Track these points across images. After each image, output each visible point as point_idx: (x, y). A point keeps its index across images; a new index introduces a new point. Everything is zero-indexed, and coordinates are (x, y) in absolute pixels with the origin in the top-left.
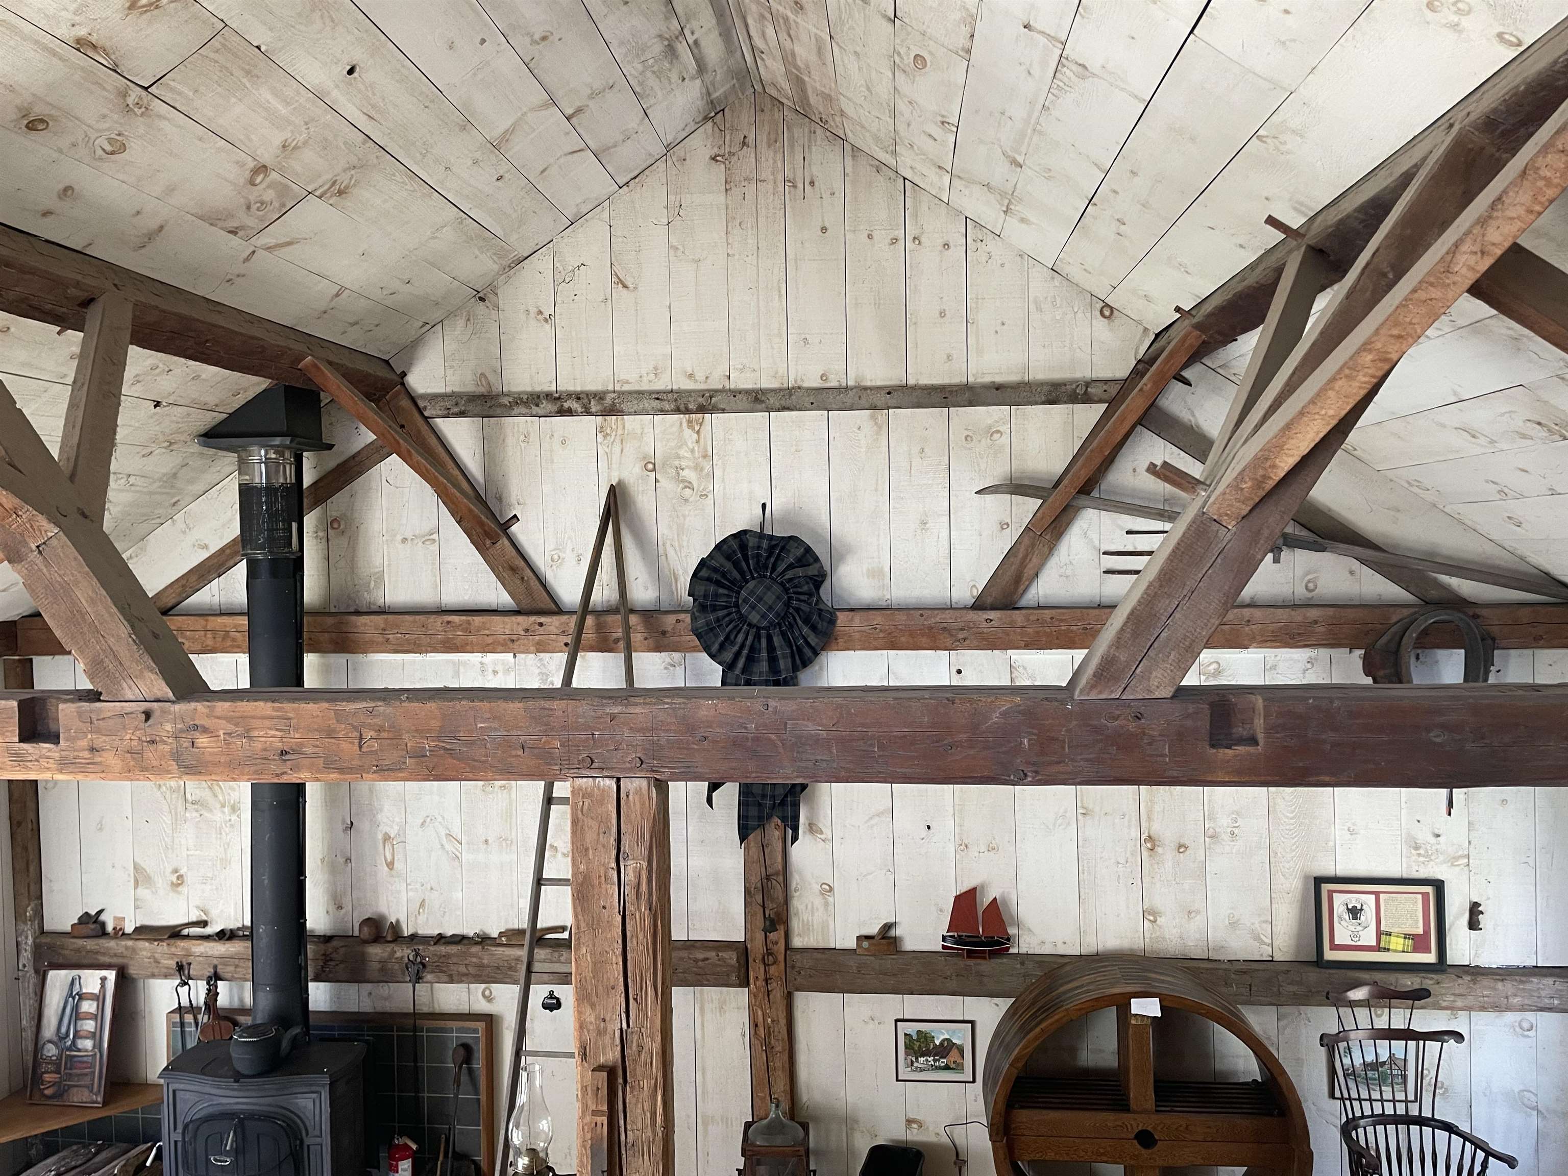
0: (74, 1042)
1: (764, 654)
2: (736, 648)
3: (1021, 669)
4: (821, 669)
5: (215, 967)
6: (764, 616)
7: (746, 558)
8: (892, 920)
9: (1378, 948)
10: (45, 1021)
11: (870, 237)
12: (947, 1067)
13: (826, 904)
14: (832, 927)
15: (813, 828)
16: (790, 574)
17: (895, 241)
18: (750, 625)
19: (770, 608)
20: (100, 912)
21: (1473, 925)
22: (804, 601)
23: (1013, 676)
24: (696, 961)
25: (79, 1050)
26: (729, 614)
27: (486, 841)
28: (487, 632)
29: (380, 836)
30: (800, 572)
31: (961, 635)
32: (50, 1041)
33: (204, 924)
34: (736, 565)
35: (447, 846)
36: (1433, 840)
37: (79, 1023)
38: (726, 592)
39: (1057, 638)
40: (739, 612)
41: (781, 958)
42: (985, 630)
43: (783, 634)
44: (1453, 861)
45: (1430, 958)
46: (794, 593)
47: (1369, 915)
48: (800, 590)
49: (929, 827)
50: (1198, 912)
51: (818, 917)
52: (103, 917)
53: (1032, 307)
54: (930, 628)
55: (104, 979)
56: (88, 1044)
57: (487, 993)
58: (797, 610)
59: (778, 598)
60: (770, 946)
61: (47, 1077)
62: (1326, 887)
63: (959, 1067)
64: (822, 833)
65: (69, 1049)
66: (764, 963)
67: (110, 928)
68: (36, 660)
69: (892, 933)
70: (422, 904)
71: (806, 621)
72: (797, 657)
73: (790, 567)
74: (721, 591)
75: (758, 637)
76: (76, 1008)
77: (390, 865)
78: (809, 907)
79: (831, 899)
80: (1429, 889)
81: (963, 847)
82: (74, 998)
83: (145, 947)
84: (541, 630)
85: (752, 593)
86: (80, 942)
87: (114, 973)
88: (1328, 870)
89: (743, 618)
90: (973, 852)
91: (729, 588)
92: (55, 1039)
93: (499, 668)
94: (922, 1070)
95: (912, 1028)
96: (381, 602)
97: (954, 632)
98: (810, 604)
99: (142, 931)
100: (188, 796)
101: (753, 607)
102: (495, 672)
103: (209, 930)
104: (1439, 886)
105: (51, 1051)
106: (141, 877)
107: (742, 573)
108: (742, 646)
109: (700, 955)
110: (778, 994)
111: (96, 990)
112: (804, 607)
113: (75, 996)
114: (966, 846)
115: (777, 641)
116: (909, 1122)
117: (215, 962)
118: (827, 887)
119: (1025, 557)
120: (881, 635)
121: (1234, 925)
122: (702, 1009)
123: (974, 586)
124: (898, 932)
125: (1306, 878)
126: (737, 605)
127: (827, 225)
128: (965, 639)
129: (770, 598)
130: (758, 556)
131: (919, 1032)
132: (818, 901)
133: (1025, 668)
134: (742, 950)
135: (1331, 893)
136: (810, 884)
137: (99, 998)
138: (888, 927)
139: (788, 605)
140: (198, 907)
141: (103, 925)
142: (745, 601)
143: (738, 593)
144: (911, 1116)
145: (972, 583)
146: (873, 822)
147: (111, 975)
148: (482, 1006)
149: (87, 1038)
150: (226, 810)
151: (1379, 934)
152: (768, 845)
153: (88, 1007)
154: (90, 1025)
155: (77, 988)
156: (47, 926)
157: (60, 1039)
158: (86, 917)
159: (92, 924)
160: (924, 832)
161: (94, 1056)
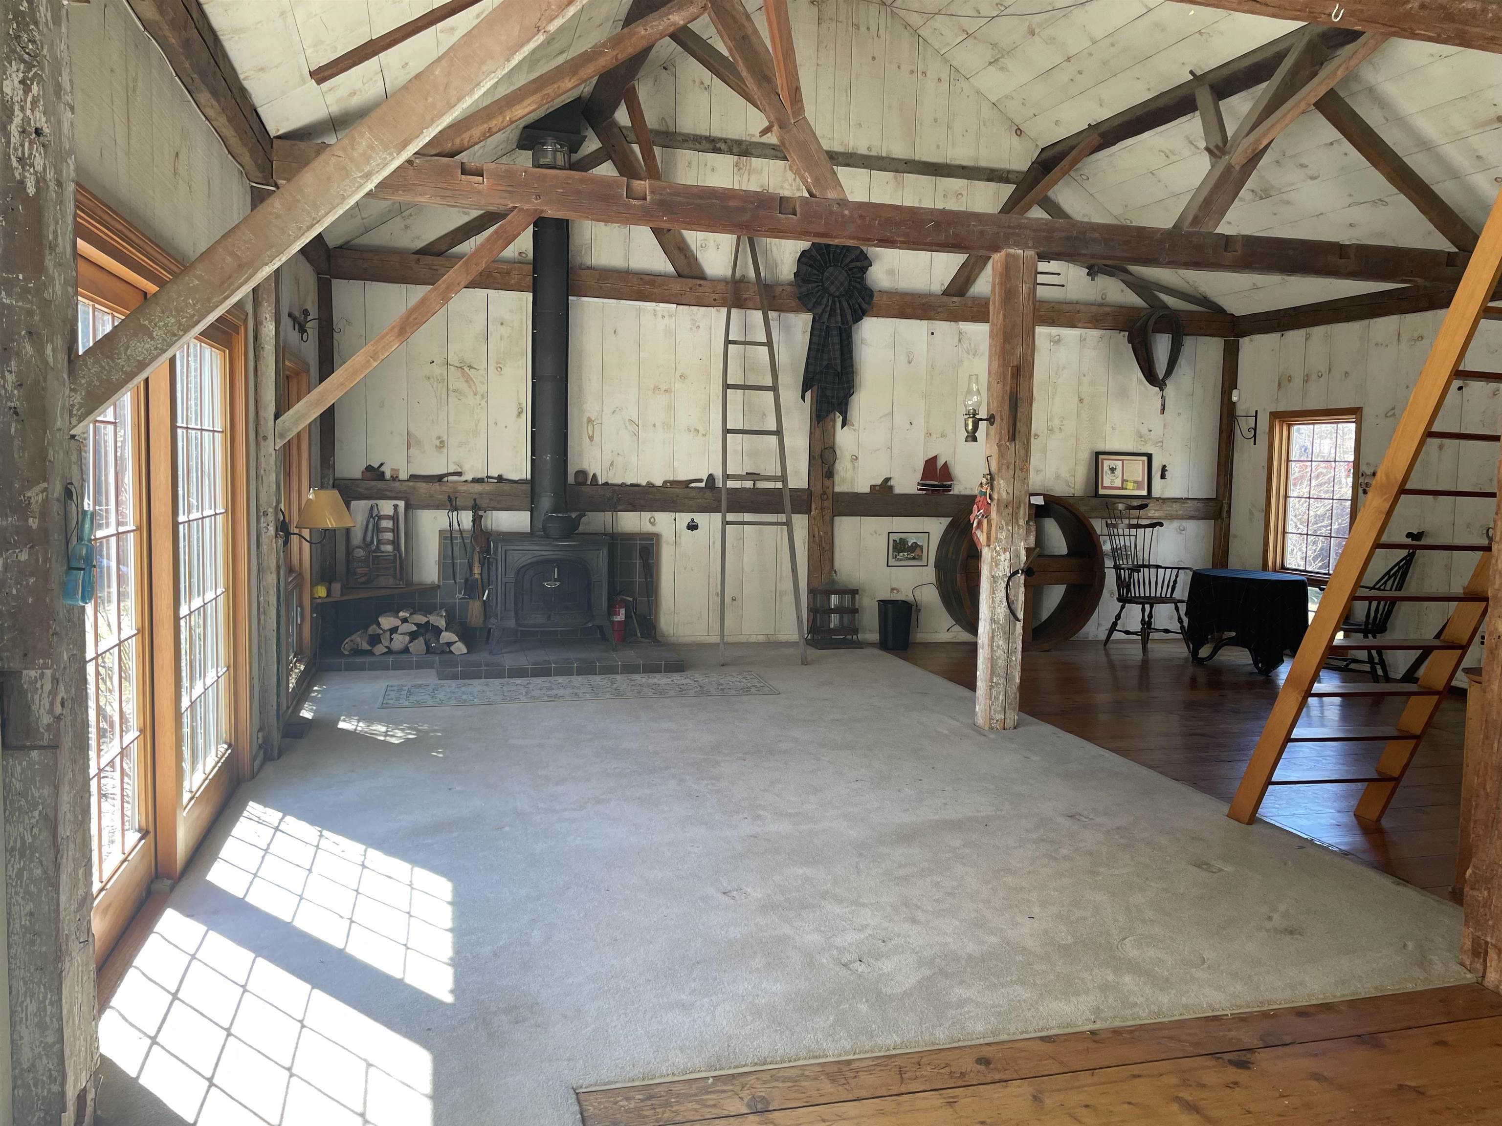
0: (377, 547)
1: (838, 311)
2: (823, 307)
3: (964, 334)
5: (475, 500)
6: (838, 289)
8: (889, 476)
9: (1122, 488)
11: (899, 67)
12: (914, 558)
13: (854, 467)
14: (857, 480)
16: (852, 265)
17: (912, 72)
18: (830, 295)
19: (842, 284)
20: (382, 464)
21: (1163, 477)
22: (858, 282)
23: (960, 338)
25: (383, 552)
26: (820, 286)
27: (654, 425)
29: (585, 419)
30: (856, 264)
31: (939, 310)
32: (358, 547)
33: (459, 474)
34: (823, 257)
35: (629, 427)
36: (1147, 433)
37: (380, 535)
38: (816, 272)
40: (822, 286)
41: (830, 496)
42: (951, 308)
43: (846, 301)
44: (1156, 444)
45: (1144, 493)
46: (852, 277)
47: (1118, 472)
48: (856, 276)
49: (911, 423)
50: (1041, 471)
51: (850, 474)
52: (383, 469)
53: (982, 123)
54: (924, 305)
55: (396, 506)
56: (389, 548)
57: (652, 520)
58: (854, 287)
59: (846, 278)
60: (825, 489)
61: (359, 571)
62: (1101, 457)
63: (919, 558)
64: (853, 426)
65: (375, 551)
66: (820, 499)
67: (388, 476)
69: (889, 484)
70: (612, 464)
71: (860, 295)
72: (853, 315)
73: (852, 261)
75: (834, 301)
76: (377, 524)
77: (591, 438)
78: (845, 469)
79: (856, 464)
80: (1145, 458)
81: (928, 435)
82: (374, 519)
83: (423, 487)
84: (700, 290)
86: (373, 483)
87: (403, 502)
88: (1102, 449)
89: (826, 289)
90: (934, 437)
92: (362, 545)
93: (666, 314)
94: (901, 560)
95: (897, 537)
96: (588, 263)
97: (935, 308)
98: (861, 284)
99: (414, 477)
100: (450, 386)
101: (832, 283)
102: (663, 317)
103: (463, 478)
104: (1149, 457)
105: (360, 553)
106: (411, 441)
107: (825, 263)
108: (826, 306)
110: (827, 518)
111: (391, 513)
113: (375, 517)
114: (930, 434)
115: (845, 304)
116: (893, 589)
117: (475, 497)
118: (855, 457)
119: (972, 268)
121: (1058, 477)
123: (943, 285)
124: (892, 483)
125: (1092, 452)
126: (822, 281)
127: (876, 55)
128: (940, 312)
129: (840, 278)
131: (901, 539)
132: (849, 464)
133: (966, 333)
134: (807, 493)
135: (1103, 460)
136: (846, 455)
137: (395, 518)
138: (888, 480)
139: (849, 283)
140: (454, 463)
141: (383, 473)
142: (828, 278)
143: (823, 274)
144: (894, 586)
145: (942, 282)
146: (881, 420)
147: (401, 504)
148: (648, 528)
149: (386, 544)
150: (478, 397)
151: (1123, 481)
153: (386, 524)
154: (389, 536)
155: (375, 512)
156: (338, 475)
157: (366, 545)
158: (369, 468)
159: (374, 473)
160: (908, 426)
161: (395, 555)
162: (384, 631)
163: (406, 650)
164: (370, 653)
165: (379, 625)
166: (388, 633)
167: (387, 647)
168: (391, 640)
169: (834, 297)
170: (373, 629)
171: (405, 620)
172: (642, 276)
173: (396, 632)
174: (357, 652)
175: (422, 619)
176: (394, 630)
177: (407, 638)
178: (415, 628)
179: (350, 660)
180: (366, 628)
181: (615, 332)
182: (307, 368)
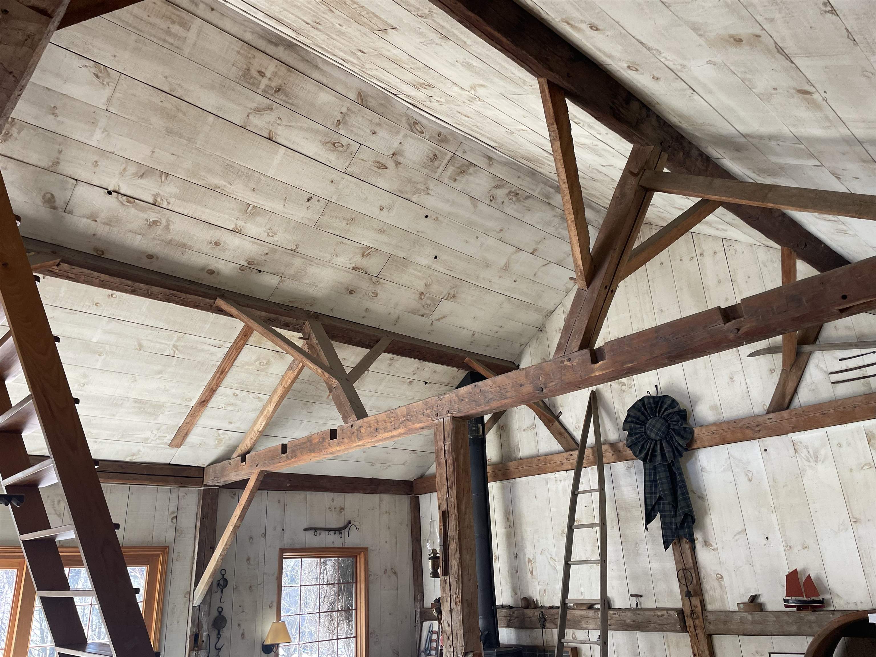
0: (430, 652)
1: (659, 452)
2: (646, 451)
3: (799, 444)
4: (696, 459)
6: (657, 434)
7: (646, 409)
8: (756, 592)
10: (422, 642)
11: (681, 260)
13: (721, 586)
14: (725, 597)
15: (706, 544)
16: (666, 413)
17: (692, 258)
18: (652, 440)
19: (659, 430)
22: (675, 425)
23: (796, 448)
24: (658, 616)
25: (431, 655)
26: (642, 436)
28: (553, 462)
29: (527, 560)
30: (670, 411)
31: (757, 429)
32: (423, 652)
34: (643, 414)
35: (550, 563)
38: (639, 426)
39: (809, 422)
40: (646, 434)
41: (700, 615)
42: (769, 424)
43: (668, 442)
46: (671, 422)
48: (673, 420)
49: (767, 538)
51: (718, 593)
54: (740, 428)
56: (434, 653)
58: (674, 430)
59: (662, 424)
60: (693, 608)
64: (712, 546)
65: (428, 655)
66: (692, 618)
68: (420, 496)
69: (758, 601)
70: (545, 592)
71: (679, 434)
72: (676, 452)
73: (666, 410)
74: (637, 426)
75: (655, 444)
76: (431, 637)
77: (532, 573)
78: (712, 587)
79: (722, 583)
81: (788, 548)
82: (430, 633)
84: (573, 458)
85: (650, 424)
89: (649, 437)
90: (795, 550)
91: (641, 424)
92: (424, 650)
93: (562, 479)
97: (753, 428)
98: (678, 425)
101: (651, 431)
102: (560, 481)
105: (423, 655)
107: (645, 416)
109: (659, 613)
110: (701, 636)
111: (436, 629)
112: (676, 427)
113: (431, 631)
114: (790, 547)
115: (665, 444)
118: (720, 576)
119: (785, 383)
120: (717, 436)
122: (668, 646)
123: (764, 404)
124: (762, 600)
126: (645, 432)
127: (662, 261)
128: (759, 431)
129: (658, 425)
130: (651, 407)
132: (716, 584)
133: (801, 443)
134: (681, 612)
136: (711, 575)
137: (437, 633)
138: (754, 596)
139: (668, 427)
142: (648, 429)
143: (645, 426)
145: (763, 403)
146: (736, 538)
149: (433, 649)
152: (683, 553)
153: (435, 637)
155: (431, 629)
156: (424, 605)
157: (426, 648)
159: (437, 603)
160: (765, 541)
169: (656, 441)
172: (539, 458)
181: (536, 497)
182: (365, 550)
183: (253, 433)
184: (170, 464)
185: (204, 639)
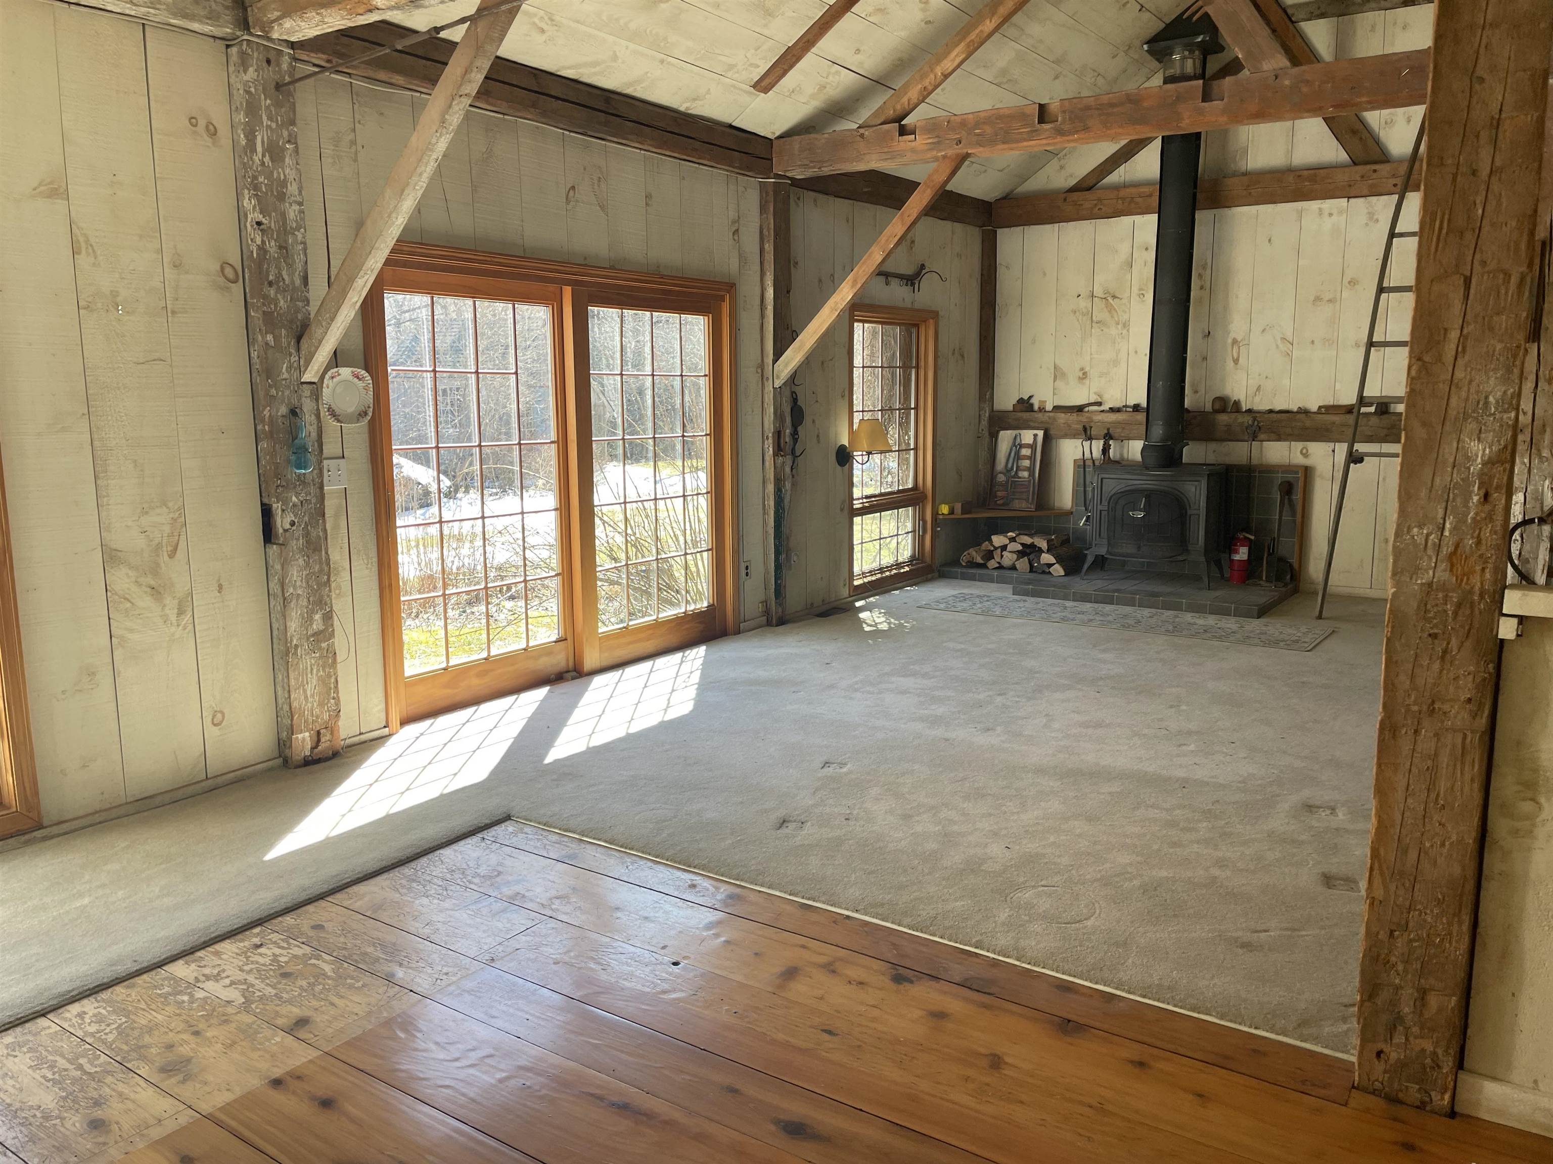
0: (1016, 472)
5: (1108, 430)
10: (997, 461)
20: (1031, 397)
25: (1020, 478)
27: (1313, 342)
28: (1330, 181)
29: (1230, 341)
32: (1000, 473)
33: (1099, 404)
35: (1281, 346)
37: (1020, 462)
52: (1032, 401)
55: (1035, 436)
56: (1025, 474)
57: (1304, 451)
61: (999, 494)
65: (1013, 477)
67: (1036, 407)
68: (999, 231)
70: (1259, 388)
76: (1018, 453)
77: (1236, 361)
83: (1062, 417)
84: (1375, 176)
86: (1020, 414)
87: (1042, 432)
92: (1005, 471)
93: (1335, 212)
96: (1243, 169)
99: (1057, 408)
100: (1094, 318)
102: (1331, 215)
103: (1102, 408)
105: (1001, 478)
106: (1058, 374)
111: (1031, 442)
113: (1017, 446)
117: (1108, 426)
137: (1033, 447)
140: (1095, 393)
141: (1032, 405)
147: (1041, 433)
148: (1298, 459)
149: (1024, 470)
150: (1119, 327)
153: (1026, 452)
154: (1026, 463)
155: (1018, 441)
156: (997, 407)
157: (1008, 471)
158: (1021, 401)
159: (1025, 405)
161: (1029, 481)
162: (996, 548)
163: (1013, 568)
164: (984, 566)
165: (990, 541)
166: (999, 550)
167: (999, 563)
168: (1002, 556)
170: (985, 545)
171: (1013, 540)
172: (1300, 173)
173: (1005, 550)
174: (972, 564)
175: (1027, 540)
176: (1004, 548)
177: (1015, 556)
178: (1020, 548)
179: (964, 570)
180: (980, 544)
181: (1270, 240)
182: (934, 315)
183: (932, 76)
184: (731, 126)
185: (787, 440)
